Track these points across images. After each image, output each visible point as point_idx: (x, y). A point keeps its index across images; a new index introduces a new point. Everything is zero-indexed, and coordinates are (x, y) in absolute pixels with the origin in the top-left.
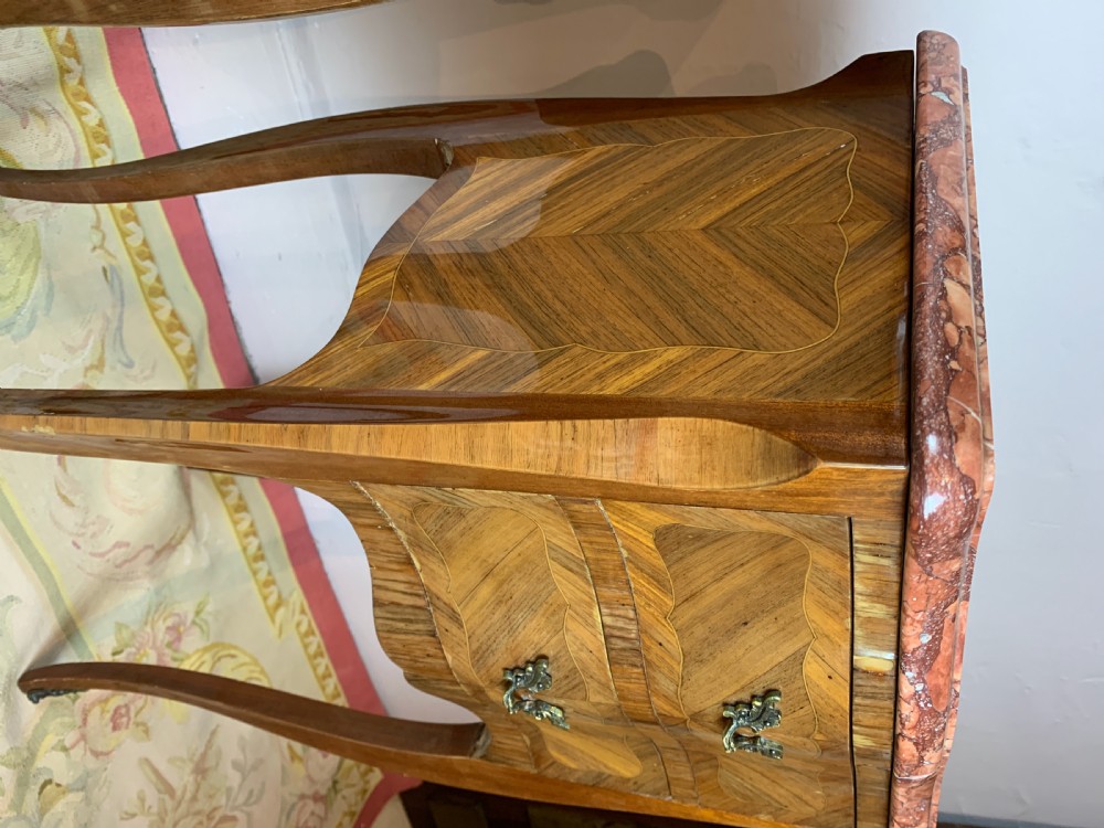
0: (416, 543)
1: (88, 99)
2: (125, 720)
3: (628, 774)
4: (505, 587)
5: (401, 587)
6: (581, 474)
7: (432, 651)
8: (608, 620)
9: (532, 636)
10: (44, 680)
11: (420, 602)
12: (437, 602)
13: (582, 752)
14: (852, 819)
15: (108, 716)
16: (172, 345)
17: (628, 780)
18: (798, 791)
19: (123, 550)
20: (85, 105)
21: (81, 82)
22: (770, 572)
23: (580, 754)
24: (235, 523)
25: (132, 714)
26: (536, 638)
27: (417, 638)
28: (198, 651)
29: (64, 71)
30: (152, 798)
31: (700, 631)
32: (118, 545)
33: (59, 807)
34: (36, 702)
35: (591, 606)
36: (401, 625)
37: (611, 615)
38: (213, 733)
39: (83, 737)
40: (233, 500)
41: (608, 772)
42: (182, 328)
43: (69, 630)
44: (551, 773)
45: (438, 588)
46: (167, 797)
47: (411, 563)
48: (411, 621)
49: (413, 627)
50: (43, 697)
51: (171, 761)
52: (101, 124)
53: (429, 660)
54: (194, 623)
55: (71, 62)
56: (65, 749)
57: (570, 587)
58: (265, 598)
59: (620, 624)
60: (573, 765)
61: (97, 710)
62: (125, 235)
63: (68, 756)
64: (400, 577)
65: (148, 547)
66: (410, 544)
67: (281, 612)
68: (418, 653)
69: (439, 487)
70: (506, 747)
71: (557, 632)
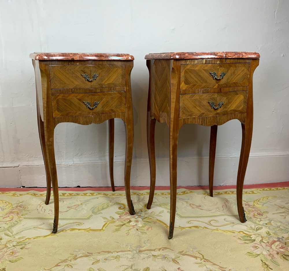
0: (191, 115)
1: (143, 194)
2: (261, 214)
3: (243, 97)
4: (197, 105)
5: (199, 120)
6: (176, 91)
7: (209, 118)
8: (201, 92)
9: (205, 103)
10: (243, 219)
11: (201, 118)
12: (201, 116)
13: (238, 104)
14: (246, 63)
15: (259, 215)
16: (187, 193)
17: (244, 97)
18: (240, 71)
19: (224, 206)
20: (144, 194)
21: (140, 194)
22: (191, 73)
23: (239, 104)
24: (229, 194)
25: (260, 212)
26: (206, 103)
27: (207, 120)
28: (254, 203)
29: (138, 195)
30: (283, 214)
31: (202, 81)
32: (223, 207)
33: (273, 224)
34: (247, 220)
35: (199, 95)
36: (205, 122)
37: (200, 92)
38: (276, 205)
39: (260, 219)
40: (224, 193)
41: (243, 100)
42: (185, 191)
43: (235, 216)
44: (245, 110)
45: (198, 115)
46: (285, 213)
47: (194, 118)
48: (204, 120)
49: (205, 120)
50: (245, 218)
51: (276, 210)
52: (147, 193)
53: (212, 119)
54: (247, 202)
55: (137, 194)
56: (261, 221)
57: (196, 97)
58: (250, 193)
59: (202, 91)
60: (243, 106)
61: (256, 216)
62: (166, 195)
63: (262, 221)
64: (197, 120)
65: (225, 203)
66: (191, 116)
67: (254, 192)
68: (210, 121)
69: (180, 108)
70: (240, 117)
71: (204, 100)
